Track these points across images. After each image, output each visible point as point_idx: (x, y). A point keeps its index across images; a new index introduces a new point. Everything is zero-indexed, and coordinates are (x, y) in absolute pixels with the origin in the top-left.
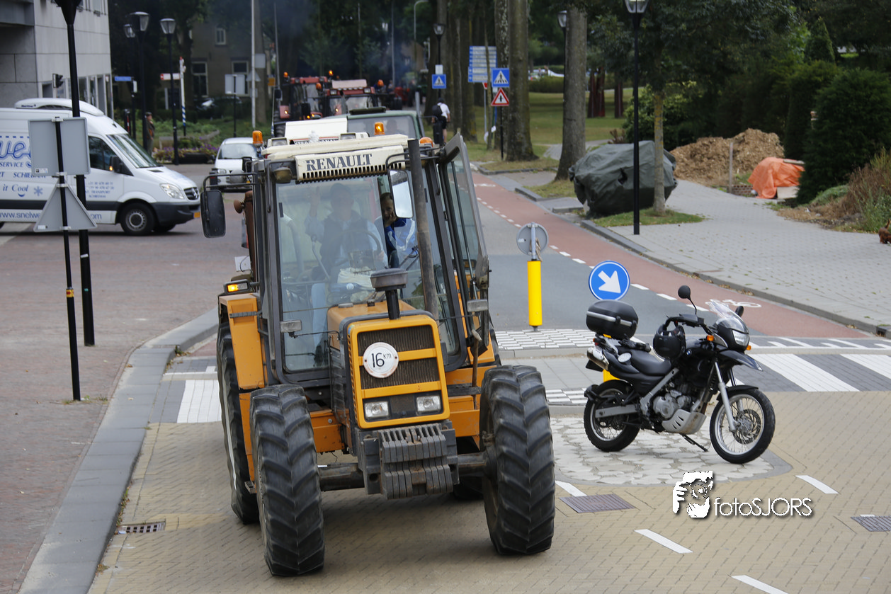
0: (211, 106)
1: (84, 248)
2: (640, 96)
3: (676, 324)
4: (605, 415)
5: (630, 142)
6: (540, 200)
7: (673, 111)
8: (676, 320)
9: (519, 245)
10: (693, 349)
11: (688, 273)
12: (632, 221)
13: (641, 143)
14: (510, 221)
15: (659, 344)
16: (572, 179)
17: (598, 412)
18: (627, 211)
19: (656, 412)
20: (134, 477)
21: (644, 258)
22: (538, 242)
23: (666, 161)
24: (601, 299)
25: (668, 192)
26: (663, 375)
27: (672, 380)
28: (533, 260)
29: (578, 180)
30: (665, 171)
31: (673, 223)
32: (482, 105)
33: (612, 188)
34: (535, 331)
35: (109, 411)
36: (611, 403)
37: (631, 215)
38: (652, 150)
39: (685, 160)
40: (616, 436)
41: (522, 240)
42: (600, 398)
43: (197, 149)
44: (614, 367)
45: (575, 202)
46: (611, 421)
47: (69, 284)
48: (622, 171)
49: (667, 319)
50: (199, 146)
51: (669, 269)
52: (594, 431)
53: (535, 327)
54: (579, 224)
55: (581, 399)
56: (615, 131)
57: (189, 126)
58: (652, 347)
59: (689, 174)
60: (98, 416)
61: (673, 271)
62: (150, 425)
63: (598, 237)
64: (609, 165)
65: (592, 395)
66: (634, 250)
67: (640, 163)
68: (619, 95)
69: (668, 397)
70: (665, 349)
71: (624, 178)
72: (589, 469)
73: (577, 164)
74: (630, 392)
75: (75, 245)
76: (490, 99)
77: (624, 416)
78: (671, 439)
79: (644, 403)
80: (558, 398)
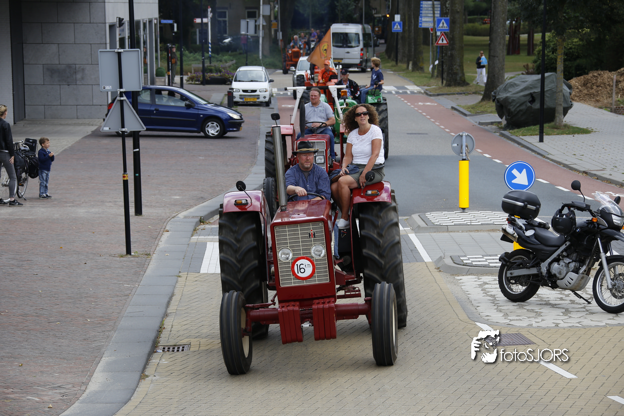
0: (230, 42)
1: (136, 145)
2: (547, 39)
3: (569, 209)
4: (514, 275)
5: (538, 74)
6: (469, 115)
7: (571, 51)
8: (569, 206)
9: (453, 148)
10: (581, 227)
11: (579, 171)
12: (538, 132)
13: (546, 75)
14: (447, 130)
15: (555, 223)
16: (494, 100)
17: (509, 272)
18: (535, 125)
19: (553, 274)
20: (169, 312)
21: (546, 160)
22: (467, 146)
23: (565, 88)
24: (514, 190)
25: (565, 112)
26: (559, 247)
27: (565, 250)
28: (463, 160)
29: (498, 102)
30: (564, 95)
31: (569, 134)
32: (429, 45)
33: (523, 107)
34: (463, 212)
35: (151, 263)
36: (519, 266)
37: (537, 127)
38: (555, 80)
39: (580, 87)
40: (522, 290)
41: (455, 145)
42: (510, 262)
43: (219, 74)
44: (521, 240)
45: (495, 118)
46: (518, 280)
47: (125, 170)
48: (531, 94)
49: (562, 205)
50: (220, 71)
51: (565, 168)
52: (506, 286)
53: (464, 209)
54: (498, 134)
55: (496, 263)
56: (527, 65)
57: (213, 57)
58: (550, 226)
59: (582, 98)
60: (143, 267)
61: (568, 169)
62: (180, 274)
63: (512, 143)
64: (522, 91)
65: (505, 260)
66: (539, 154)
67: (545, 90)
68: (531, 38)
69: (561, 263)
70: (560, 227)
71: (533, 100)
72: (502, 314)
73: (498, 89)
74: (533, 258)
75: (129, 142)
76: (434, 40)
77: (529, 276)
78: (564, 294)
79: (544, 267)
80: (479, 261)
